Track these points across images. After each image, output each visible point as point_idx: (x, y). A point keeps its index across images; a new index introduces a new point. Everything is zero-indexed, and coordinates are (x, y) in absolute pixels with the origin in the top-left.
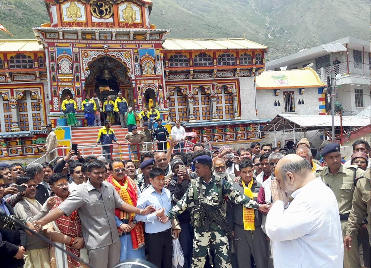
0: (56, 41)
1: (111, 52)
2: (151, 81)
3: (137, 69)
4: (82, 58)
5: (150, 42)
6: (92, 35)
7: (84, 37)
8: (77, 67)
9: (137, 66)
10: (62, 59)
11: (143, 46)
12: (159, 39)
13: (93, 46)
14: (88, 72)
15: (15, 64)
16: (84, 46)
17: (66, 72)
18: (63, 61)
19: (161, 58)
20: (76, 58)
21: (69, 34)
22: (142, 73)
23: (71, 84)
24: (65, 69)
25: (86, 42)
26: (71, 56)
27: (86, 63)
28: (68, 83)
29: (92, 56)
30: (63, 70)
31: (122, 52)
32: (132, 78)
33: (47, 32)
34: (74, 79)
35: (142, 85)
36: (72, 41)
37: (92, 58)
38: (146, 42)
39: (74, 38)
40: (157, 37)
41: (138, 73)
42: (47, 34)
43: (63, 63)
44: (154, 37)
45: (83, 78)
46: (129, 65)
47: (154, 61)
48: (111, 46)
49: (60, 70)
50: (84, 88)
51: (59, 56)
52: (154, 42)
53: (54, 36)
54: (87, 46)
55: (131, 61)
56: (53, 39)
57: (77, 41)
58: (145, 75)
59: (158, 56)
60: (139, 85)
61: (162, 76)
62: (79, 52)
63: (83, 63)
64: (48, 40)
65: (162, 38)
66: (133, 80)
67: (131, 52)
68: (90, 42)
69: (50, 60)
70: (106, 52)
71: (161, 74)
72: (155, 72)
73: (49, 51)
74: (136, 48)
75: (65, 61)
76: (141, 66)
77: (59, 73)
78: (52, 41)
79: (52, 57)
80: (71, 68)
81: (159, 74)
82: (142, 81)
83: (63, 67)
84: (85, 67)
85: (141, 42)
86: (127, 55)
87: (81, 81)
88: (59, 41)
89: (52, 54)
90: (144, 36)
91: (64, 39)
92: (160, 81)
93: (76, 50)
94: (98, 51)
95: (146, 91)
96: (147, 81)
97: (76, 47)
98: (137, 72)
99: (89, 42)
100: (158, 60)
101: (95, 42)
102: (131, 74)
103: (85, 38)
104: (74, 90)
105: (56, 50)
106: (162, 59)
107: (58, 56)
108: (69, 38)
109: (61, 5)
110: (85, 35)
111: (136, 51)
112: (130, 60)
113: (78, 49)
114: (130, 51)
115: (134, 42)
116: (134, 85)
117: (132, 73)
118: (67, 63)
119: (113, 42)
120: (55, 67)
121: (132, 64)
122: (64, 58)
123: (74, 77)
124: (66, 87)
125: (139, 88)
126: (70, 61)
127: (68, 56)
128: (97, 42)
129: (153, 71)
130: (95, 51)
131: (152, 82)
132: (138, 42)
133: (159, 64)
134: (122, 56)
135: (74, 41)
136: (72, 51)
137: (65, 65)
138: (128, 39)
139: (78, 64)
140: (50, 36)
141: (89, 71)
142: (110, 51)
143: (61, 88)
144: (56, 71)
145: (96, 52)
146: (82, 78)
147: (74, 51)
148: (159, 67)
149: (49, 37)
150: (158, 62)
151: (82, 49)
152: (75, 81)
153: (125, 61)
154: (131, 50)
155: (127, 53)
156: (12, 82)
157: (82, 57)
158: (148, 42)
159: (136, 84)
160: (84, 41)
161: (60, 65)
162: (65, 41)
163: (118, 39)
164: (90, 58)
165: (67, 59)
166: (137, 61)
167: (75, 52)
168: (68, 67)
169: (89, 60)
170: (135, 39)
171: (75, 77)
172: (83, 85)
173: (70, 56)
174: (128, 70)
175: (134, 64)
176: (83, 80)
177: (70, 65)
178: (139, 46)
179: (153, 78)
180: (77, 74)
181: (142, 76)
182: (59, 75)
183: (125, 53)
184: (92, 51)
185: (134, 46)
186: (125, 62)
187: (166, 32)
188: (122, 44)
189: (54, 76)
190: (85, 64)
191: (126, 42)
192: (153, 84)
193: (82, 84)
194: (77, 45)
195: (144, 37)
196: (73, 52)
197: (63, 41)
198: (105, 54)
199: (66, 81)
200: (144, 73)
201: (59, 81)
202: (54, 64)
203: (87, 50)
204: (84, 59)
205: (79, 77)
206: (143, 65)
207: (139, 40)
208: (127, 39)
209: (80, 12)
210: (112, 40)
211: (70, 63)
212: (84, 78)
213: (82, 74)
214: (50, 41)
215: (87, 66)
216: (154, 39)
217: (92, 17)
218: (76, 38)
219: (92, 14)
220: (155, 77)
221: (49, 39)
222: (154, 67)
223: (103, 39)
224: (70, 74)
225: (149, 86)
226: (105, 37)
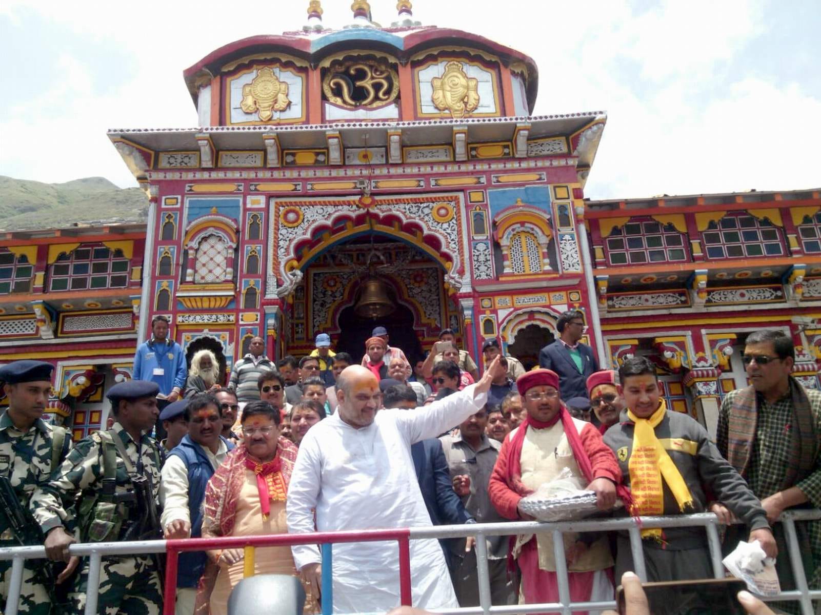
0: (190, 176)
1: (384, 207)
2: (539, 296)
3: (482, 258)
4: (277, 229)
5: (532, 164)
6: (317, 154)
7: (289, 159)
8: (253, 259)
9: (481, 247)
10: (202, 235)
11: (505, 178)
12: (565, 150)
13: (320, 187)
14: (294, 275)
15: (70, 276)
16: (288, 187)
17: (210, 278)
18: (205, 239)
19: (576, 215)
20: (254, 227)
21: (235, 154)
22: (499, 269)
23: (222, 319)
24: (211, 266)
25: (295, 174)
26: (236, 221)
27: (288, 246)
28: (214, 317)
29: (314, 221)
30: (203, 271)
31: (425, 205)
32: (459, 289)
33: (162, 152)
34: (235, 299)
35: (502, 314)
36: (245, 175)
37: (313, 226)
38: (516, 165)
39: (253, 165)
40: (557, 147)
41: (485, 272)
42: (162, 155)
43: (205, 246)
44: (546, 148)
45: (272, 293)
46: (452, 245)
47: (550, 223)
48: (385, 185)
49: (189, 271)
50: (271, 332)
51: (193, 223)
52: (547, 163)
53: (186, 160)
54: (299, 188)
55: (460, 233)
56: (181, 170)
57: (261, 175)
58: (512, 275)
59: (563, 208)
60: (488, 315)
61: (582, 277)
62: (267, 209)
63: (277, 247)
64: (160, 176)
65: (575, 148)
66: (467, 296)
67: (458, 203)
68: (310, 174)
69: (160, 238)
70: (366, 206)
71: (578, 269)
72: (554, 264)
73: (159, 210)
74: (479, 187)
75: (212, 241)
76: (497, 245)
77: (183, 282)
78: (176, 176)
79: (168, 227)
80: (233, 263)
81: (572, 270)
82: (503, 298)
83: (203, 259)
84: (283, 261)
85: (494, 166)
86: (443, 212)
87: (263, 304)
88: (199, 176)
89: (169, 217)
90: (507, 147)
91: (216, 168)
92: (575, 296)
93: (257, 202)
94: (335, 205)
95: (516, 337)
96: (522, 298)
97: (257, 192)
98: (483, 268)
99: (304, 174)
100: (565, 221)
101: (325, 173)
102: (456, 276)
103: (294, 162)
104: (231, 341)
105: (187, 204)
106: (581, 217)
107: (190, 223)
108: (237, 165)
109: (229, 79)
110: (294, 155)
111: (476, 196)
112: (456, 227)
113: (262, 199)
114: (456, 199)
115: (471, 168)
116: (467, 313)
117: (461, 272)
118: (220, 246)
119: (393, 171)
120: (174, 262)
121: (460, 242)
122: (211, 231)
123: (238, 293)
124: (206, 331)
125: (488, 323)
126: (232, 241)
127: (222, 223)
128: (334, 173)
129: (547, 261)
130: (325, 204)
131: (543, 302)
132: (485, 167)
133: (567, 237)
134: (426, 218)
135: (252, 175)
136: (241, 209)
137: (212, 252)
138: (448, 159)
139: (259, 247)
140: (172, 160)
141: (299, 273)
142: (382, 203)
143: (184, 336)
144: (173, 273)
145: (330, 209)
146: (268, 297)
147: (249, 206)
148: (568, 247)
149: (168, 166)
150: (564, 230)
151: (279, 200)
152: (242, 306)
153: (435, 231)
154: (461, 195)
155: (445, 204)
156: (56, 337)
157: (277, 224)
158: (524, 165)
159: (477, 310)
160: (288, 174)
161: (191, 252)
162: (221, 175)
163: (409, 161)
164: (306, 230)
165: (221, 234)
166: (480, 230)
167: (250, 209)
168: (220, 259)
169: (303, 233)
170: (472, 159)
171: (243, 291)
172: (271, 322)
173: (233, 223)
174: (447, 265)
175: (470, 240)
176: (271, 303)
177: (230, 251)
178: (489, 180)
179: (544, 284)
180: (252, 282)
181: (501, 279)
182: (184, 286)
183: (436, 205)
184: (313, 204)
185: (469, 181)
186: (437, 235)
187: (592, 120)
188: (427, 176)
189: (164, 293)
190: (287, 250)
191: (442, 169)
192: (549, 307)
193: (264, 316)
194: (262, 187)
195: (506, 151)
196: (246, 210)
197: (214, 175)
198: (362, 211)
199: (206, 305)
200: (507, 270)
201: (179, 308)
202: (172, 250)
203: (296, 204)
204: (284, 231)
205: (258, 291)
206: (504, 242)
207: (490, 160)
208: (443, 158)
209: (287, 95)
210: (388, 165)
211: (230, 244)
212: (275, 297)
213: (272, 282)
214: (170, 176)
215: (292, 255)
216: (546, 153)
217: (327, 105)
218: (259, 163)
219: (324, 98)
220: (554, 279)
221: (165, 170)
222: (551, 245)
223: (357, 162)
224: (226, 281)
225: (531, 314)
226: (365, 156)
